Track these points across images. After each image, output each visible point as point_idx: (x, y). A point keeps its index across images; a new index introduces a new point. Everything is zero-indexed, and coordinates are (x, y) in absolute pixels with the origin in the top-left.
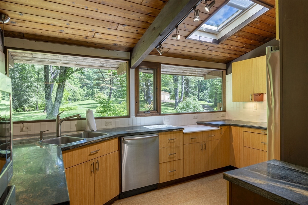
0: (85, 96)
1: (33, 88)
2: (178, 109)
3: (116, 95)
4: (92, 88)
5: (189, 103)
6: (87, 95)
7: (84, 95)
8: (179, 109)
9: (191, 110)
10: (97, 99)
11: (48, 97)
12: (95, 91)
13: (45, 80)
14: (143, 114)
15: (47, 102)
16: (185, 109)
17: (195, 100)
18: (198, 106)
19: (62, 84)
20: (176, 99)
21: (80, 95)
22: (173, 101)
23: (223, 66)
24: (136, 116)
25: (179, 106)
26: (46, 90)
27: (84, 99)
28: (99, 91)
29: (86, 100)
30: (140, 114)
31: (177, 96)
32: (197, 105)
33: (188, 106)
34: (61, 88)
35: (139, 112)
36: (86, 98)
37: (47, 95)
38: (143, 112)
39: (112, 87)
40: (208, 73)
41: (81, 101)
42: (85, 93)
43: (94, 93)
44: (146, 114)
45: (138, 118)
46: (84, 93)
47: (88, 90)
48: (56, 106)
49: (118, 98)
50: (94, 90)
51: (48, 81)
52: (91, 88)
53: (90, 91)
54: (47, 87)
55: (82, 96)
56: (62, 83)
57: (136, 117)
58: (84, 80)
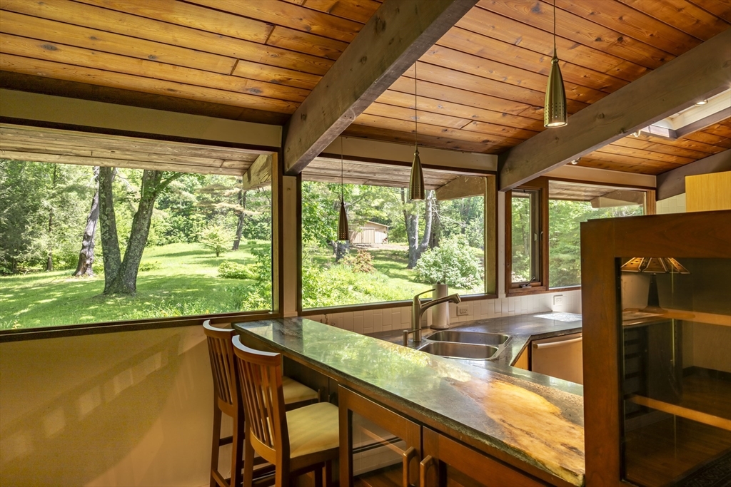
0: (169, 233)
1: (41, 212)
2: (420, 267)
3: (248, 230)
4: (186, 213)
5: (449, 251)
6: (172, 231)
7: (164, 230)
8: (426, 266)
9: (455, 269)
10: (209, 242)
11: (109, 239)
12: (193, 220)
13: (103, 195)
14: (519, 290)
15: (106, 251)
16: (440, 267)
17: (463, 244)
18: (470, 259)
19: (149, 206)
20: (412, 242)
21: (156, 231)
22: (402, 247)
23: (649, 180)
24: (508, 294)
25: (424, 260)
26: (104, 221)
27: (164, 240)
28: (204, 219)
29: (170, 243)
30: (514, 291)
31: (414, 235)
32: (468, 257)
33: (446, 260)
34: (146, 216)
35: (513, 286)
36: (170, 238)
37: (106, 232)
38: (517, 285)
39: (246, 212)
40: (606, 195)
41: (158, 245)
42: (167, 224)
43: (192, 226)
44: (524, 290)
45: (511, 298)
46: (165, 226)
47: (175, 218)
48: (131, 261)
49: (254, 238)
50: (192, 217)
51: (108, 196)
52: (184, 212)
53: (181, 220)
54: (106, 213)
55: (161, 232)
56: (148, 204)
57: (507, 296)
58: (180, 193)
